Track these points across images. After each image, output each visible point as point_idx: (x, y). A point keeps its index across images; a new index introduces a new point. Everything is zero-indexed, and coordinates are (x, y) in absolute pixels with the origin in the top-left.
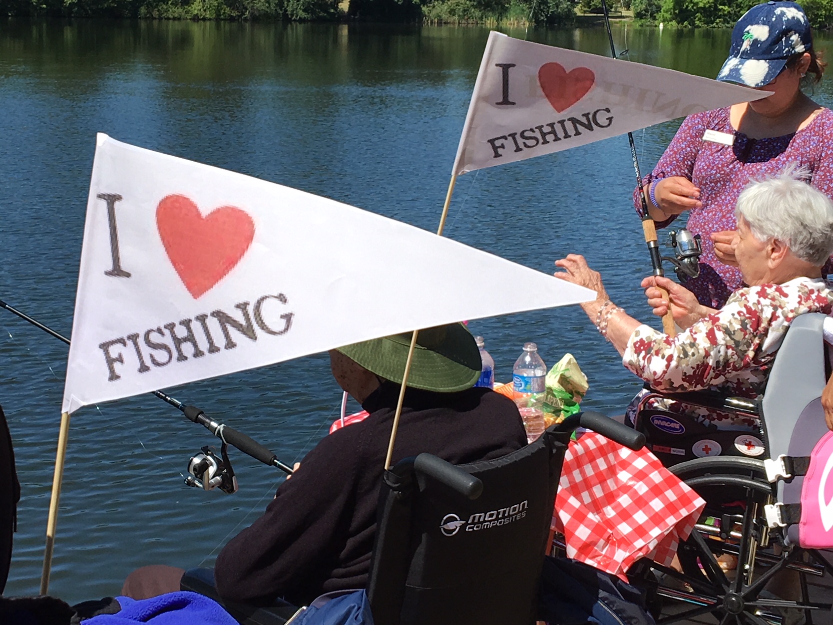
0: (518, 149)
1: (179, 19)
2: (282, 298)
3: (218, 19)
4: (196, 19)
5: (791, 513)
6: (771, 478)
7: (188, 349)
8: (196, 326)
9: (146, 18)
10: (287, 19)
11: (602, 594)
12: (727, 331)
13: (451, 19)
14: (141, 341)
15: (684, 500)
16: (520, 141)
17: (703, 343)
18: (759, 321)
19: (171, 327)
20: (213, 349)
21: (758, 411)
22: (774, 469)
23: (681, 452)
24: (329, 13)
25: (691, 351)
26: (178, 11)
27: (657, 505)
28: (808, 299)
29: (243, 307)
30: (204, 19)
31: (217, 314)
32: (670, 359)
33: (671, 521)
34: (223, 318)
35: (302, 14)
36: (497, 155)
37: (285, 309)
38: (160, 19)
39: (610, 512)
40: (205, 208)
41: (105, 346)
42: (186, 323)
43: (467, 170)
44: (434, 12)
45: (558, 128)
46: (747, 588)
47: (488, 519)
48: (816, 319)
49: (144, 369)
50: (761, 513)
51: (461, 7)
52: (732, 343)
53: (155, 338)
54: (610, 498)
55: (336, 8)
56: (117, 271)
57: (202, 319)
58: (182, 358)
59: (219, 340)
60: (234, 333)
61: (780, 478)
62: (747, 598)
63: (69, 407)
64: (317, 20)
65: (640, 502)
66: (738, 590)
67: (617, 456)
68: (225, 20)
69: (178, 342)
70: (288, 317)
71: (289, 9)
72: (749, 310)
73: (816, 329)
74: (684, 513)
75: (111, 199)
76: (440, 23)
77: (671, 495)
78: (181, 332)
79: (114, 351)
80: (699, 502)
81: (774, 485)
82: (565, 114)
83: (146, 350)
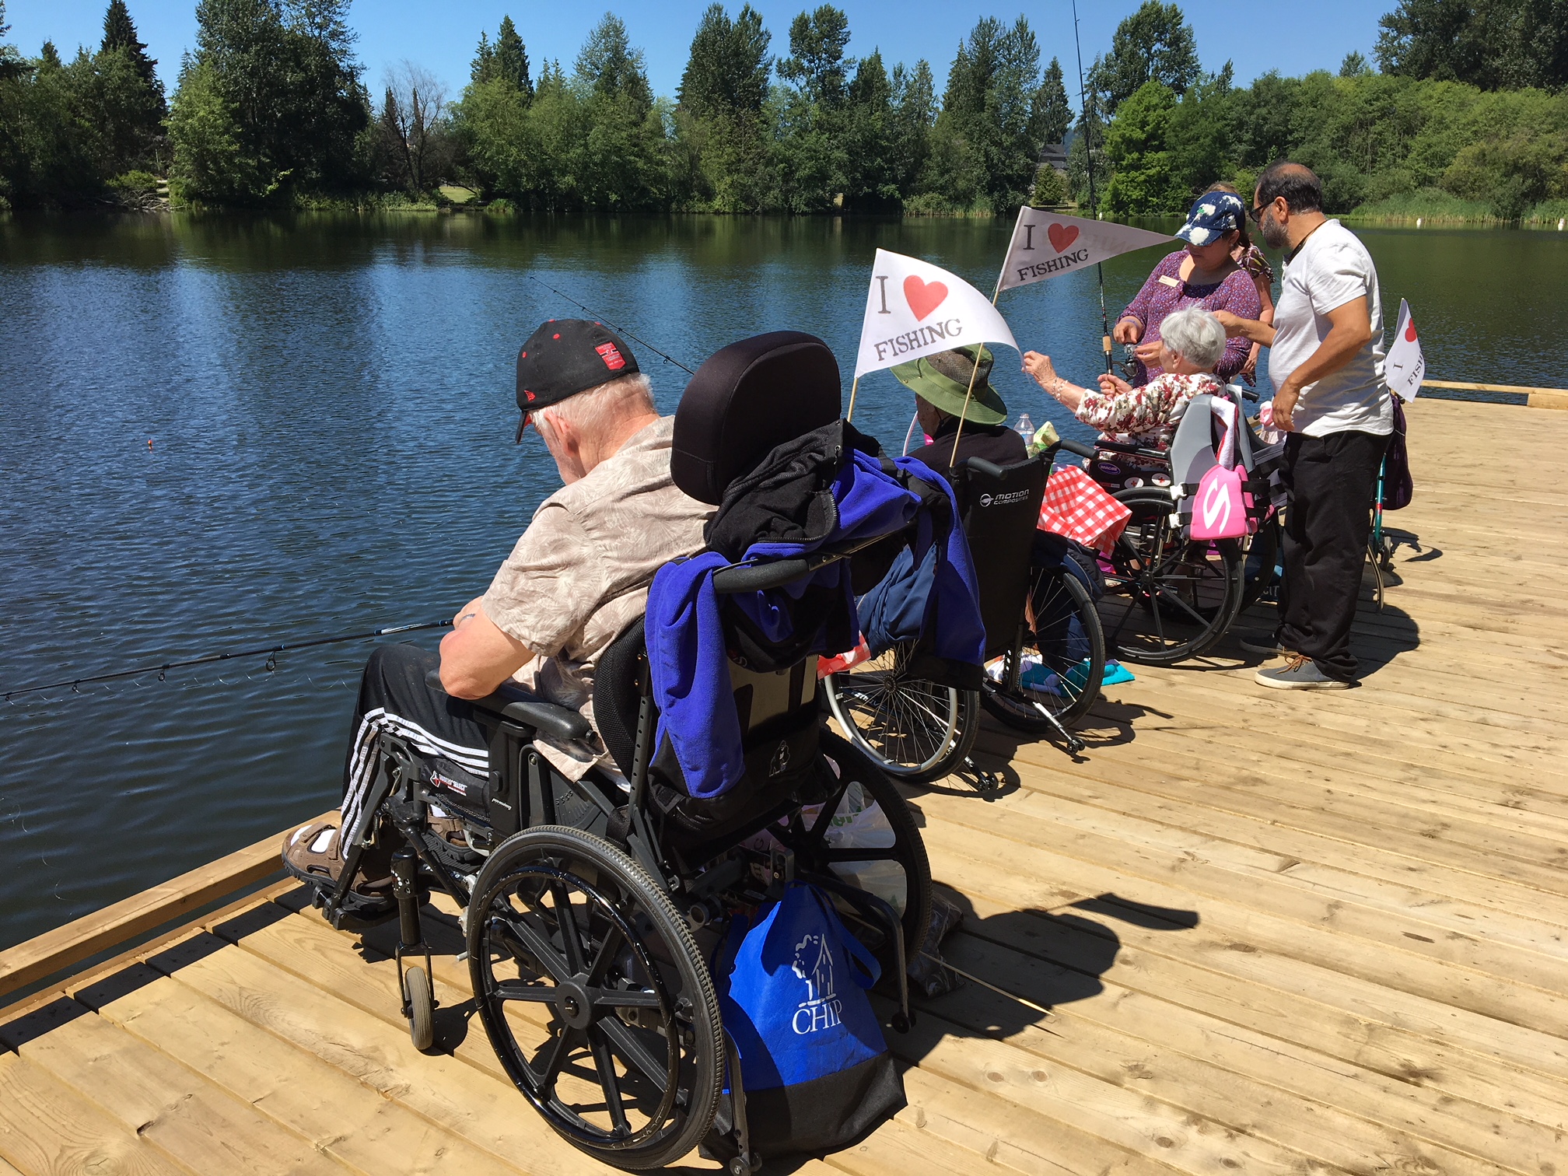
0: (1035, 275)
1: (703, 213)
2: (958, 321)
3: (735, 213)
4: (717, 213)
5: (1186, 518)
6: (1174, 497)
7: (915, 344)
8: (919, 334)
9: (677, 213)
10: (791, 213)
11: (1069, 550)
12: (1149, 397)
13: (927, 211)
14: (894, 342)
15: (1119, 511)
16: (1036, 271)
17: (1132, 402)
18: (1170, 395)
19: (908, 335)
20: (926, 343)
21: (1167, 458)
22: (1176, 491)
23: (1118, 486)
24: (826, 207)
25: (1124, 405)
26: (702, 206)
27: (1101, 514)
28: (1204, 386)
29: (940, 324)
30: (724, 213)
31: (928, 328)
32: (1110, 409)
33: (1110, 523)
34: (930, 329)
35: (804, 208)
36: (1022, 279)
37: (959, 325)
38: (688, 213)
39: (1071, 520)
40: (927, 282)
41: (877, 346)
42: (915, 333)
43: (1005, 288)
44: (913, 205)
45: (1058, 262)
46: (1156, 568)
47: (1006, 498)
48: (1207, 398)
49: (896, 354)
50: (1167, 521)
51: (934, 201)
52: (1150, 405)
53: (901, 340)
54: (1071, 511)
55: (832, 202)
56: (884, 311)
57: (922, 330)
58: (912, 348)
59: (929, 339)
60: (935, 336)
61: (1179, 497)
62: (1156, 574)
63: (857, 375)
64: (817, 213)
65: (1089, 513)
66: (1151, 570)
67: (1076, 487)
68: (741, 213)
69: (911, 341)
70: (960, 329)
71: (793, 204)
72: (1165, 386)
73: (1207, 404)
74: (1119, 518)
75: (883, 279)
76: (917, 215)
77: (1110, 508)
78: (912, 337)
79: (881, 348)
80: (1128, 512)
81: (1176, 502)
82: (1062, 254)
83: (897, 346)
